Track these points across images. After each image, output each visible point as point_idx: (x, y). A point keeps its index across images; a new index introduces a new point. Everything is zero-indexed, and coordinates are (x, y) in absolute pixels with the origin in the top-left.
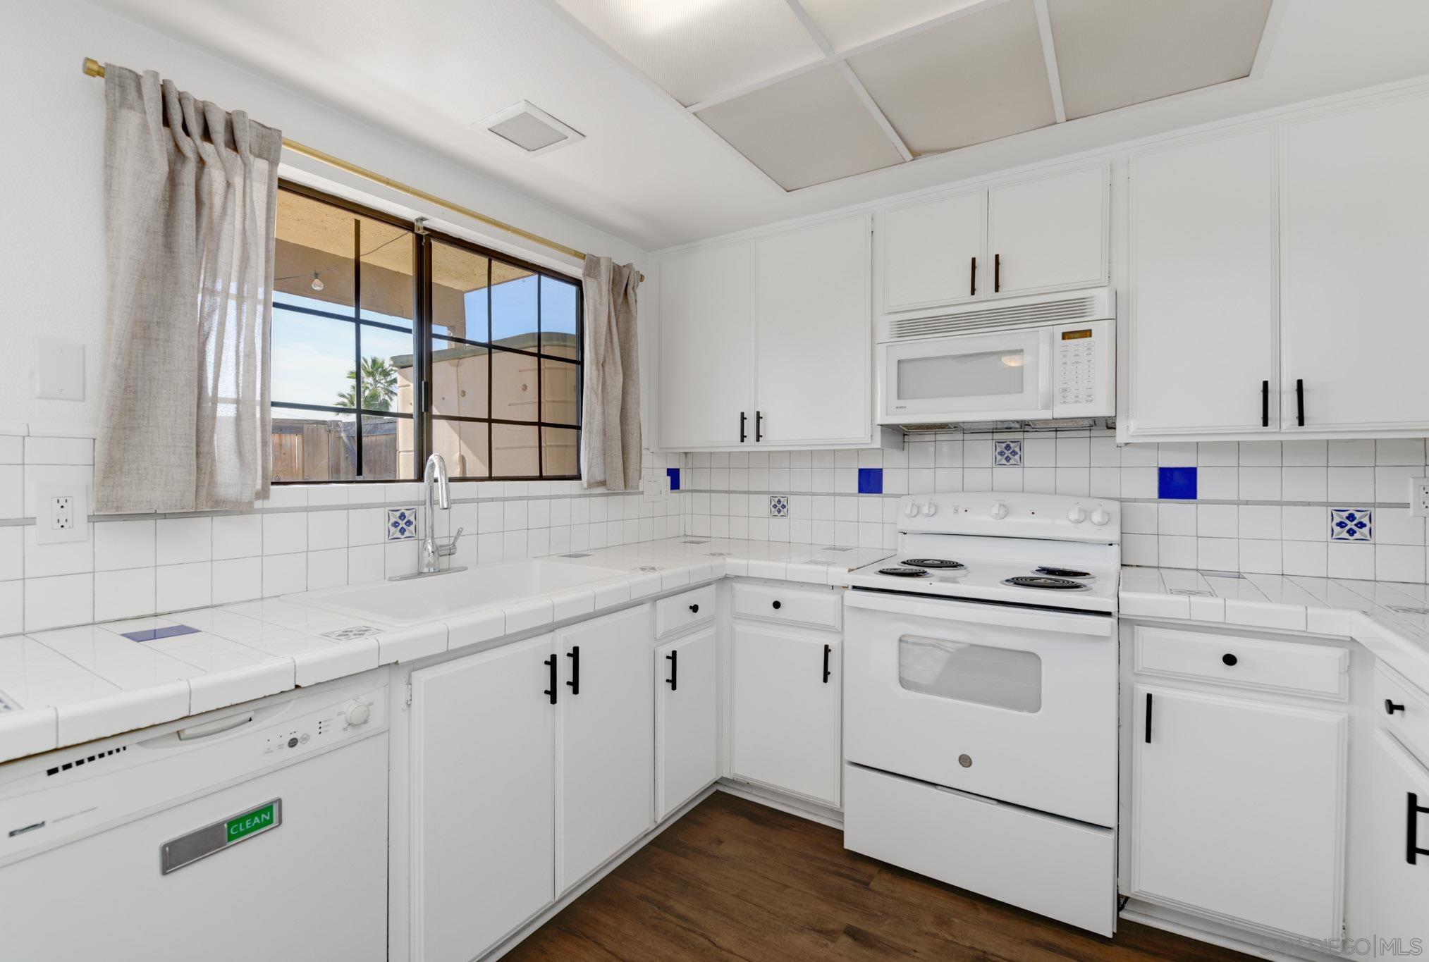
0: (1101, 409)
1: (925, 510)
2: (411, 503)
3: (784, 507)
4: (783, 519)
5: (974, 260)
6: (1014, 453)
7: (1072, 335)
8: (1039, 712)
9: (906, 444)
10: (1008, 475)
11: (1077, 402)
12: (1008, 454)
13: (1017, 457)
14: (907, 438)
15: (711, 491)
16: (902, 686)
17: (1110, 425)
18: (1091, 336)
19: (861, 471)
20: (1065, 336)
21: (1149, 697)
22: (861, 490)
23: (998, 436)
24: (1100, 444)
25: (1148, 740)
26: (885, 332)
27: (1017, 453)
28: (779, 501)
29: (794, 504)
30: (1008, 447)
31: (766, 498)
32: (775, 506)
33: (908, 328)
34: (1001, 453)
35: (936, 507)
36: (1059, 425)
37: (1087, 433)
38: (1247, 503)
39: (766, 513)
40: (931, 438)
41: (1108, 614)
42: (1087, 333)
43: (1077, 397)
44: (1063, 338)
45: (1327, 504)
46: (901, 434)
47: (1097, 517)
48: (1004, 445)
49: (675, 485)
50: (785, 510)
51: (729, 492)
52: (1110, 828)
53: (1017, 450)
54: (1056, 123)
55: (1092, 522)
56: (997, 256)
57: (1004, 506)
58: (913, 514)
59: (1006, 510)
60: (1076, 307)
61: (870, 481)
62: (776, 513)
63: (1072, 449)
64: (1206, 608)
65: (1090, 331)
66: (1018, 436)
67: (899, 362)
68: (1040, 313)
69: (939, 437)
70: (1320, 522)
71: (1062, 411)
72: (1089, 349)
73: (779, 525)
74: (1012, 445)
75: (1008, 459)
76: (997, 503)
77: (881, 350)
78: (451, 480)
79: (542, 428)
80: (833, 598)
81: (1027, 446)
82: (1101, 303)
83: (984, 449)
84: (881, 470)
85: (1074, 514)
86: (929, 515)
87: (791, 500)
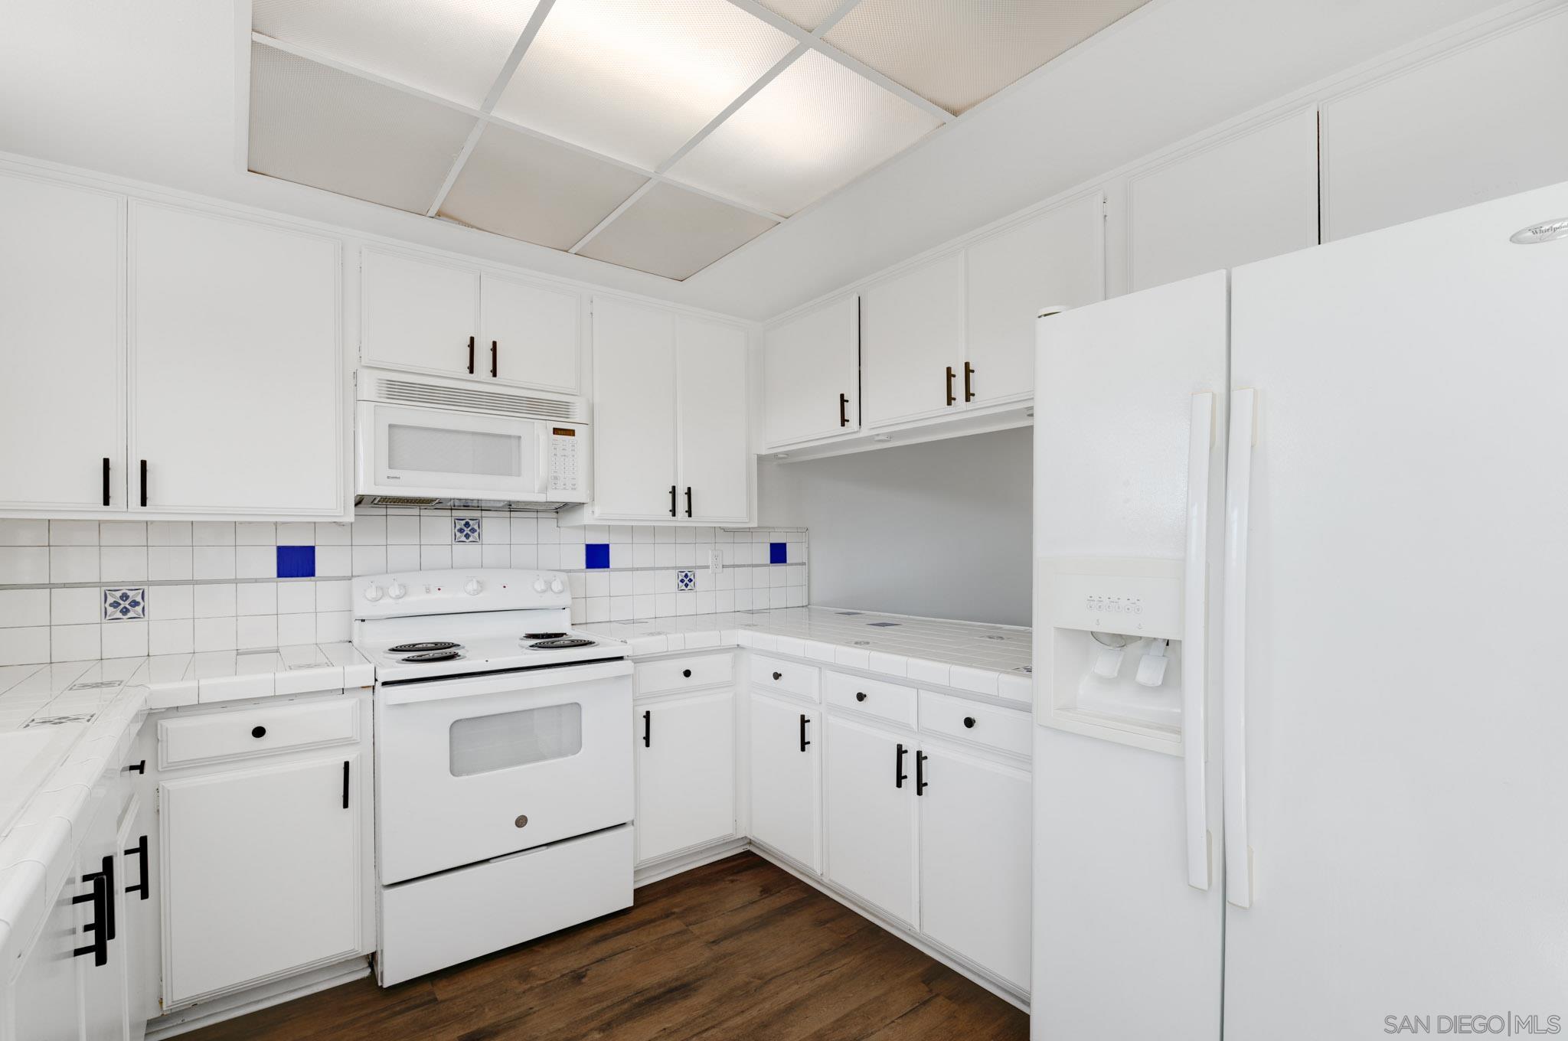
1: (395, 591)
3: (135, 603)
4: (134, 623)
5: (474, 339)
6: (473, 531)
7: (559, 432)
8: (581, 752)
10: (467, 551)
11: (565, 489)
12: (467, 531)
13: (476, 534)
16: (453, 775)
17: (575, 509)
18: (574, 435)
19: (281, 551)
20: (556, 431)
21: (648, 712)
22: (281, 574)
25: (648, 744)
26: (369, 385)
27: (476, 531)
28: (125, 596)
29: (157, 598)
30: (467, 525)
31: (96, 594)
32: (116, 604)
33: (399, 391)
34: (461, 531)
35: (404, 587)
36: (539, 508)
37: (534, 514)
38: (637, 569)
39: (99, 615)
40: (383, 511)
41: (622, 657)
42: (571, 433)
43: (564, 485)
44: (554, 433)
45: (673, 568)
47: (557, 586)
48: (463, 522)
50: (138, 608)
52: (624, 824)
53: (476, 527)
56: (494, 343)
57: (477, 581)
58: (377, 598)
59: (482, 586)
60: (559, 408)
61: (297, 562)
62: (119, 614)
63: (523, 527)
64: (674, 641)
65: (573, 431)
66: (476, 514)
67: (390, 426)
68: (534, 407)
69: (390, 511)
70: (672, 579)
71: (552, 495)
73: (125, 635)
74: (471, 522)
75: (467, 536)
76: (473, 580)
77: (365, 411)
80: (348, 703)
81: (485, 523)
82: (579, 409)
83: (442, 525)
84: (312, 549)
85: (540, 586)
86: (399, 597)
87: (152, 592)
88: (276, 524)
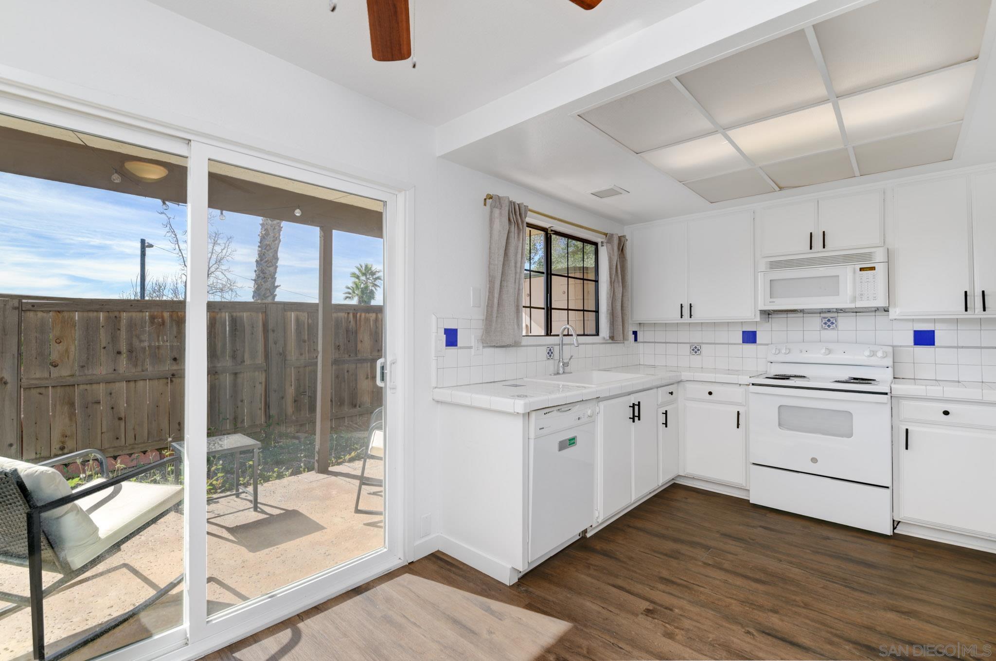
0: (881, 303)
1: (783, 351)
2: (552, 345)
3: (698, 350)
4: (698, 357)
5: (811, 234)
6: (833, 323)
7: (865, 269)
8: (852, 437)
9: (770, 319)
10: (829, 334)
11: (868, 300)
12: (829, 323)
13: (834, 325)
14: (770, 316)
15: (655, 342)
16: (779, 428)
17: (886, 310)
18: (875, 270)
19: (744, 332)
20: (861, 269)
21: (907, 430)
22: (744, 342)
23: (822, 315)
24: (881, 319)
25: (907, 448)
26: (762, 266)
27: (834, 323)
28: (696, 347)
29: (705, 349)
30: (829, 320)
31: (688, 346)
32: (693, 350)
33: (775, 265)
34: (825, 323)
35: (789, 349)
36: (859, 310)
37: (874, 314)
38: (962, 348)
39: (688, 353)
40: (784, 316)
41: (886, 394)
42: (873, 268)
43: (868, 298)
44: (860, 270)
46: (767, 314)
47: (880, 354)
48: (827, 319)
49: (636, 340)
50: (699, 352)
51: (666, 343)
52: (888, 486)
53: (834, 321)
54: (855, 177)
55: (878, 357)
56: (824, 232)
57: (828, 349)
58: (776, 353)
59: (829, 351)
60: (868, 256)
61: (750, 337)
62: (694, 353)
63: (866, 322)
64: (935, 391)
65: (874, 267)
66: (835, 315)
67: (771, 280)
68: (847, 259)
69: (789, 315)
71: (859, 304)
72: (874, 276)
73: (696, 360)
74: (831, 319)
75: (829, 326)
76: (825, 348)
77: (760, 276)
78: (578, 335)
79: (585, 312)
80: (742, 389)
81: (840, 320)
82: (879, 256)
83: (816, 322)
84: (755, 332)
85: (867, 353)
86: (785, 354)
87: (703, 346)
88: (742, 322)
